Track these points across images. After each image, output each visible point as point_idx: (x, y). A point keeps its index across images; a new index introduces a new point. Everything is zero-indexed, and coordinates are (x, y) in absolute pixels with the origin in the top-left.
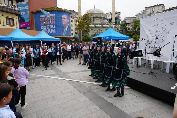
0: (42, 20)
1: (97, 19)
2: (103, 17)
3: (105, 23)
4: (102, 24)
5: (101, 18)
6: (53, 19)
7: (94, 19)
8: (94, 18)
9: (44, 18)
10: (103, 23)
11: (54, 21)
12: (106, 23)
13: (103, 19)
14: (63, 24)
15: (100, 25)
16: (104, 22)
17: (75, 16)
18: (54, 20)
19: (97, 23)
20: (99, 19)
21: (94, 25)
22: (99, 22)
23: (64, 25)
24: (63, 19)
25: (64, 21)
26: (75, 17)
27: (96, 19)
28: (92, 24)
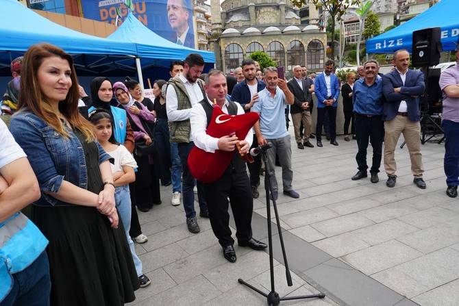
0: (104, 15)
1: (266, 9)
2: (283, 3)
3: (290, 21)
4: (280, 26)
5: (278, 7)
6: (141, 9)
7: (258, 12)
8: (257, 8)
9: (110, 10)
10: (284, 22)
11: (143, 18)
12: (294, 23)
13: (283, 9)
14: (172, 25)
15: (277, 29)
16: (287, 17)
17: (196, 8)
18: (145, 13)
19: (267, 21)
20: (272, 10)
21: (257, 28)
22: (273, 21)
23: (175, 28)
24: (171, 11)
25: (173, 17)
26: (198, 11)
27: (262, 11)
28: (252, 26)
